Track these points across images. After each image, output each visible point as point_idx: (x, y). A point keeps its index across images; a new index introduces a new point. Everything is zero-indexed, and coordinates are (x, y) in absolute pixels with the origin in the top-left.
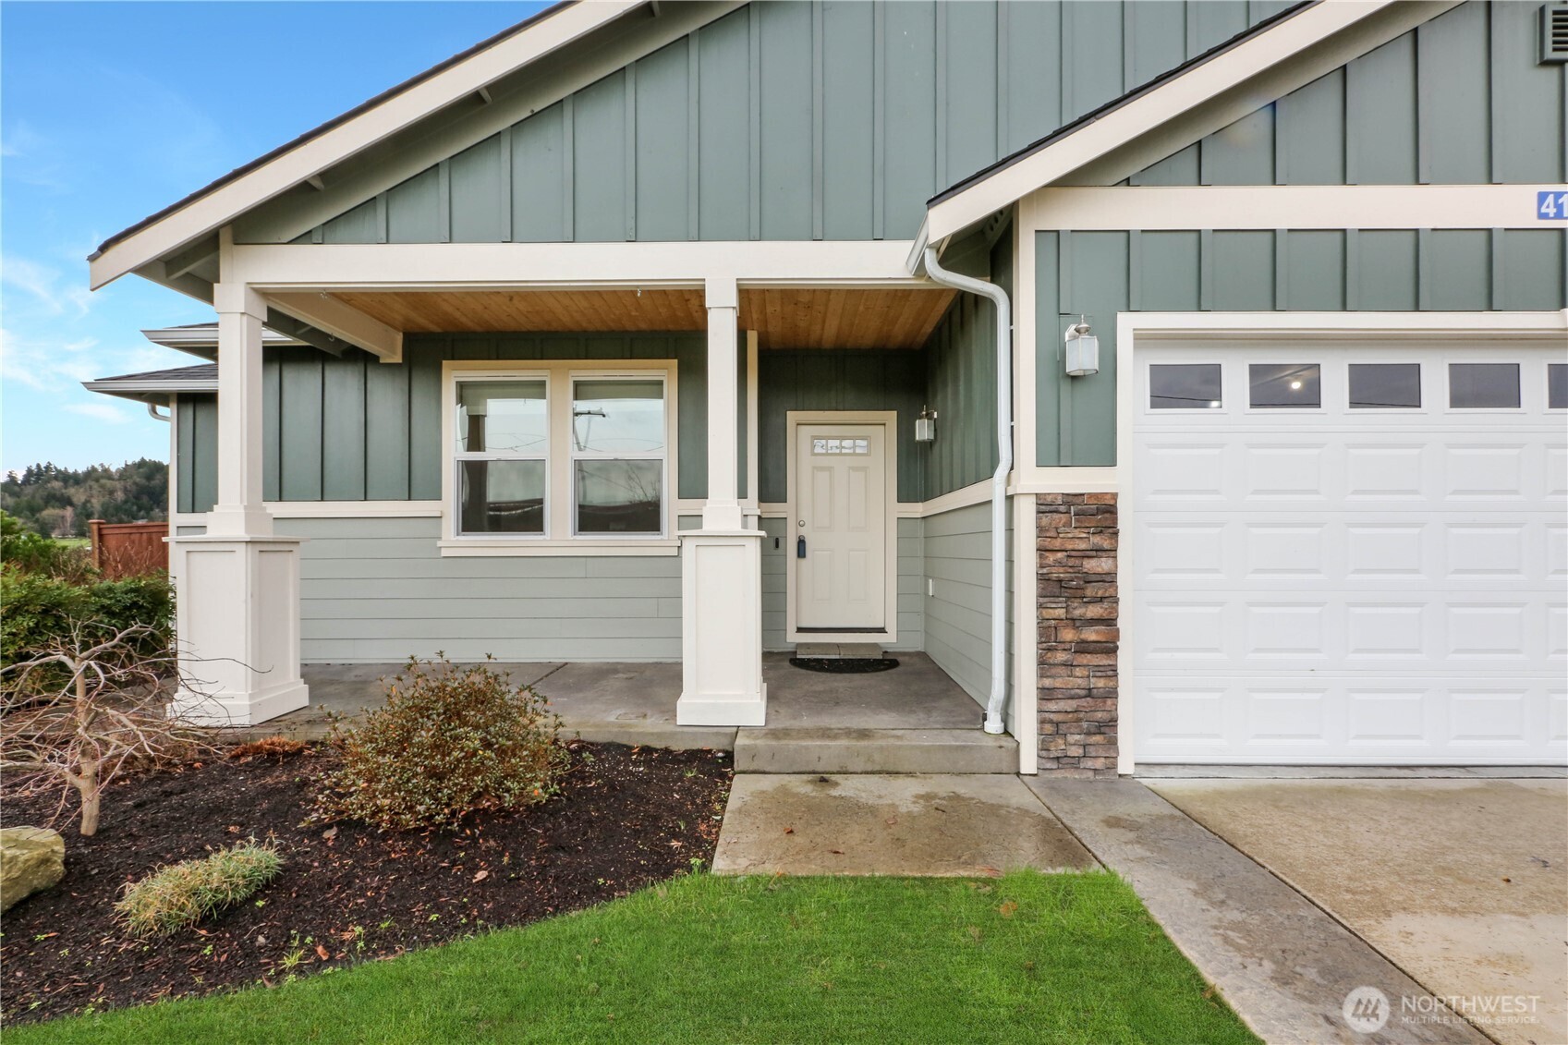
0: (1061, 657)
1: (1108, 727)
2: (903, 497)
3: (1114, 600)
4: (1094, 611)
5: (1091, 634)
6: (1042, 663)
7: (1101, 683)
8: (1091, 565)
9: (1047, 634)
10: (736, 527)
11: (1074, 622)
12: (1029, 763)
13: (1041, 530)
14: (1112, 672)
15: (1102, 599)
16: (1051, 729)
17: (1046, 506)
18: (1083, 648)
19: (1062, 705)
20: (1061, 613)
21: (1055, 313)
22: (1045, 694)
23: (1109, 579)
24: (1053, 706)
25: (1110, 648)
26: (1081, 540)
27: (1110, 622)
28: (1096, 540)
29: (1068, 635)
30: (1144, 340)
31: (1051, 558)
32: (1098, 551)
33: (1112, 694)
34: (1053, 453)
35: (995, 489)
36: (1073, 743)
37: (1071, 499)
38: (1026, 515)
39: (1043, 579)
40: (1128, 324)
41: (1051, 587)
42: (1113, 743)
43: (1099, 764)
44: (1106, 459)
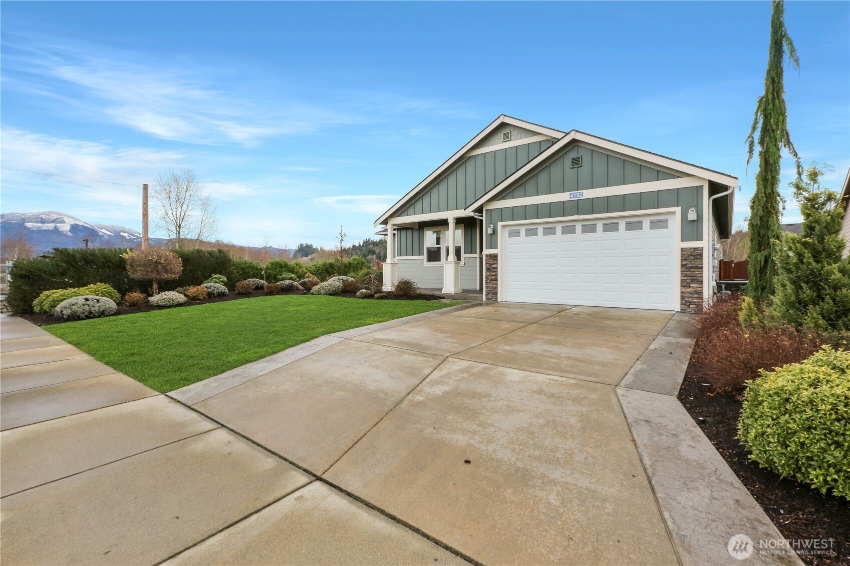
0: (489, 281)
1: (496, 293)
3: (497, 272)
4: (493, 274)
5: (493, 278)
6: (486, 282)
7: (494, 286)
8: (494, 266)
9: (487, 277)
11: (491, 275)
12: (484, 300)
13: (486, 260)
14: (497, 284)
15: (495, 272)
16: (487, 294)
17: (487, 256)
18: (492, 280)
19: (490, 289)
20: (489, 274)
22: (487, 287)
23: (496, 268)
24: (487, 289)
25: (496, 280)
26: (491, 261)
27: (496, 275)
28: (494, 261)
29: (490, 278)
30: (503, 226)
31: (487, 265)
32: (494, 263)
33: (497, 288)
34: (489, 247)
36: (491, 296)
37: (490, 254)
38: (484, 258)
40: (500, 224)
41: (488, 270)
42: (497, 296)
43: (494, 299)
44: (496, 247)
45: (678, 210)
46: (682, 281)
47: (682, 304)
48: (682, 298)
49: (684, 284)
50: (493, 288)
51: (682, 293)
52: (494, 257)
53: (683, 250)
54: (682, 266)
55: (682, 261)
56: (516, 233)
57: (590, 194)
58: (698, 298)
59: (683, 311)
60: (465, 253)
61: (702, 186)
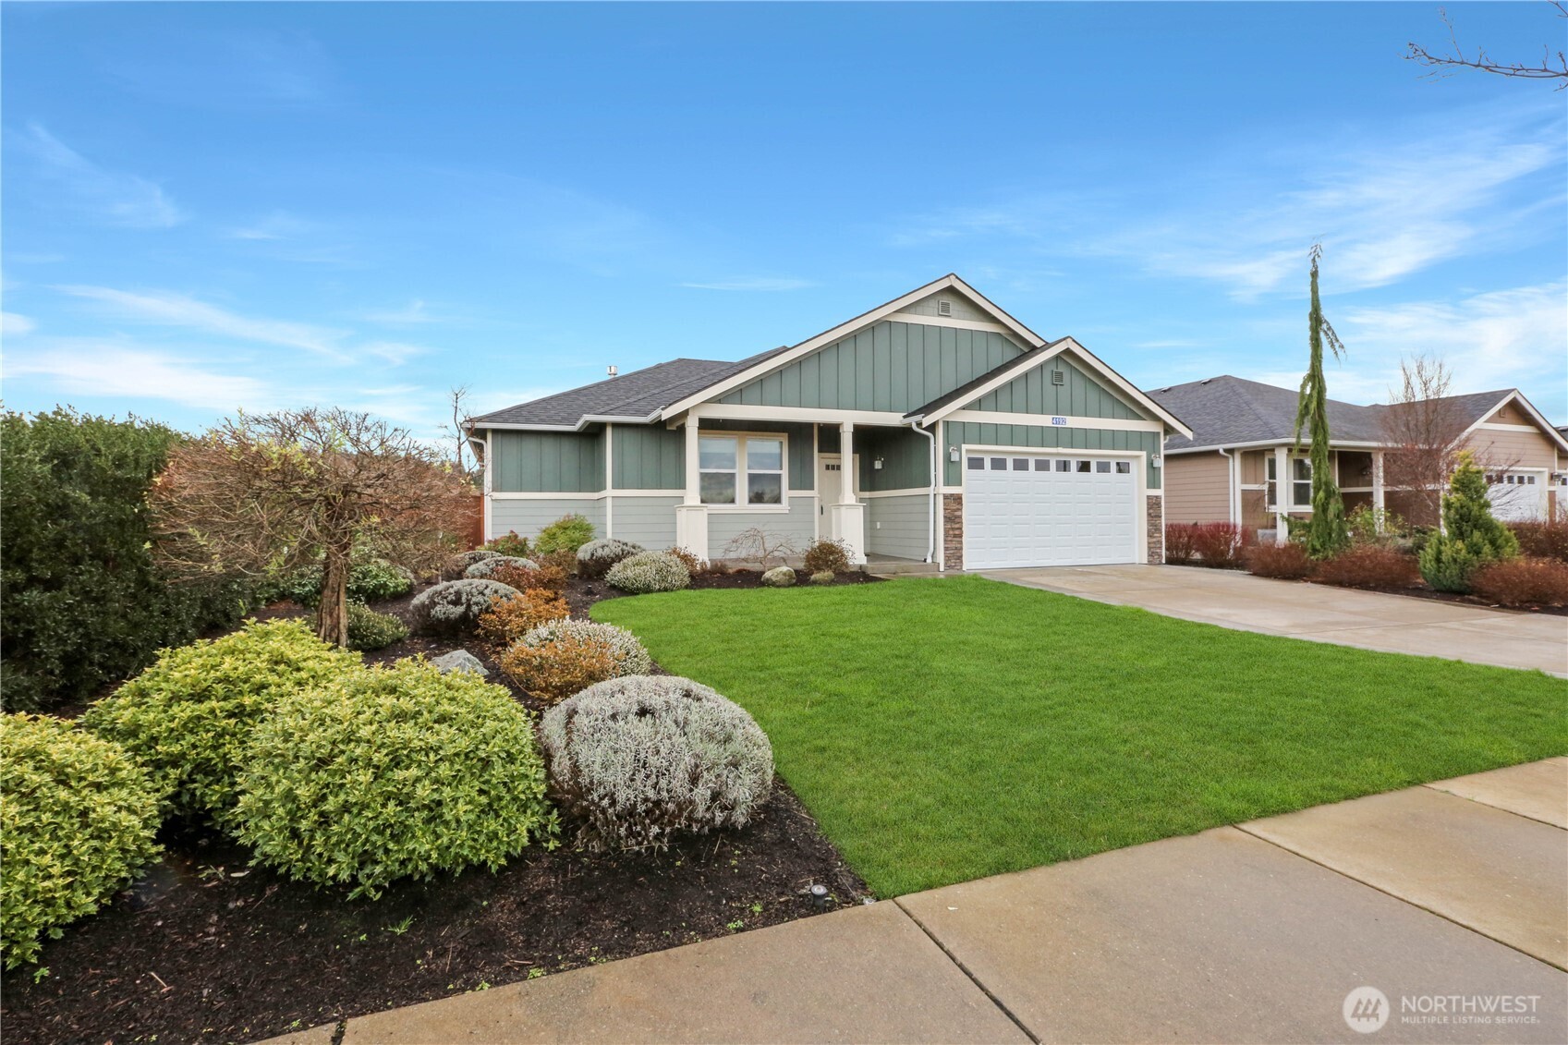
0: (950, 538)
1: (960, 557)
2: (862, 489)
3: (962, 522)
4: (957, 526)
5: (957, 532)
6: (945, 541)
7: (958, 545)
8: (956, 513)
9: (947, 531)
10: (854, 502)
11: (953, 529)
12: (942, 569)
13: (945, 504)
14: (961, 543)
15: (958, 522)
16: (947, 558)
17: (946, 497)
18: (955, 536)
19: (950, 552)
20: (949, 526)
21: (947, 443)
22: (946, 549)
23: (960, 517)
24: (948, 552)
25: (960, 536)
26: (954, 506)
27: (961, 529)
28: (957, 506)
29: (951, 532)
30: (968, 451)
31: (946, 511)
32: (957, 509)
33: (961, 549)
34: (947, 483)
35: (931, 491)
36: (952, 563)
37: (951, 495)
38: (940, 500)
39: (945, 517)
40: (965, 447)
41: (947, 520)
42: (962, 562)
43: (957, 568)
44: (959, 484)
45: (1144, 454)
46: (1149, 531)
47: (1149, 555)
48: (1149, 548)
49: (1150, 535)
50: (956, 548)
51: (1149, 543)
52: (958, 499)
53: (1149, 497)
54: (1149, 515)
55: (1148, 509)
56: (976, 464)
57: (1073, 422)
58: (1160, 548)
59: (1150, 563)
60: (791, 487)
61: (1159, 433)
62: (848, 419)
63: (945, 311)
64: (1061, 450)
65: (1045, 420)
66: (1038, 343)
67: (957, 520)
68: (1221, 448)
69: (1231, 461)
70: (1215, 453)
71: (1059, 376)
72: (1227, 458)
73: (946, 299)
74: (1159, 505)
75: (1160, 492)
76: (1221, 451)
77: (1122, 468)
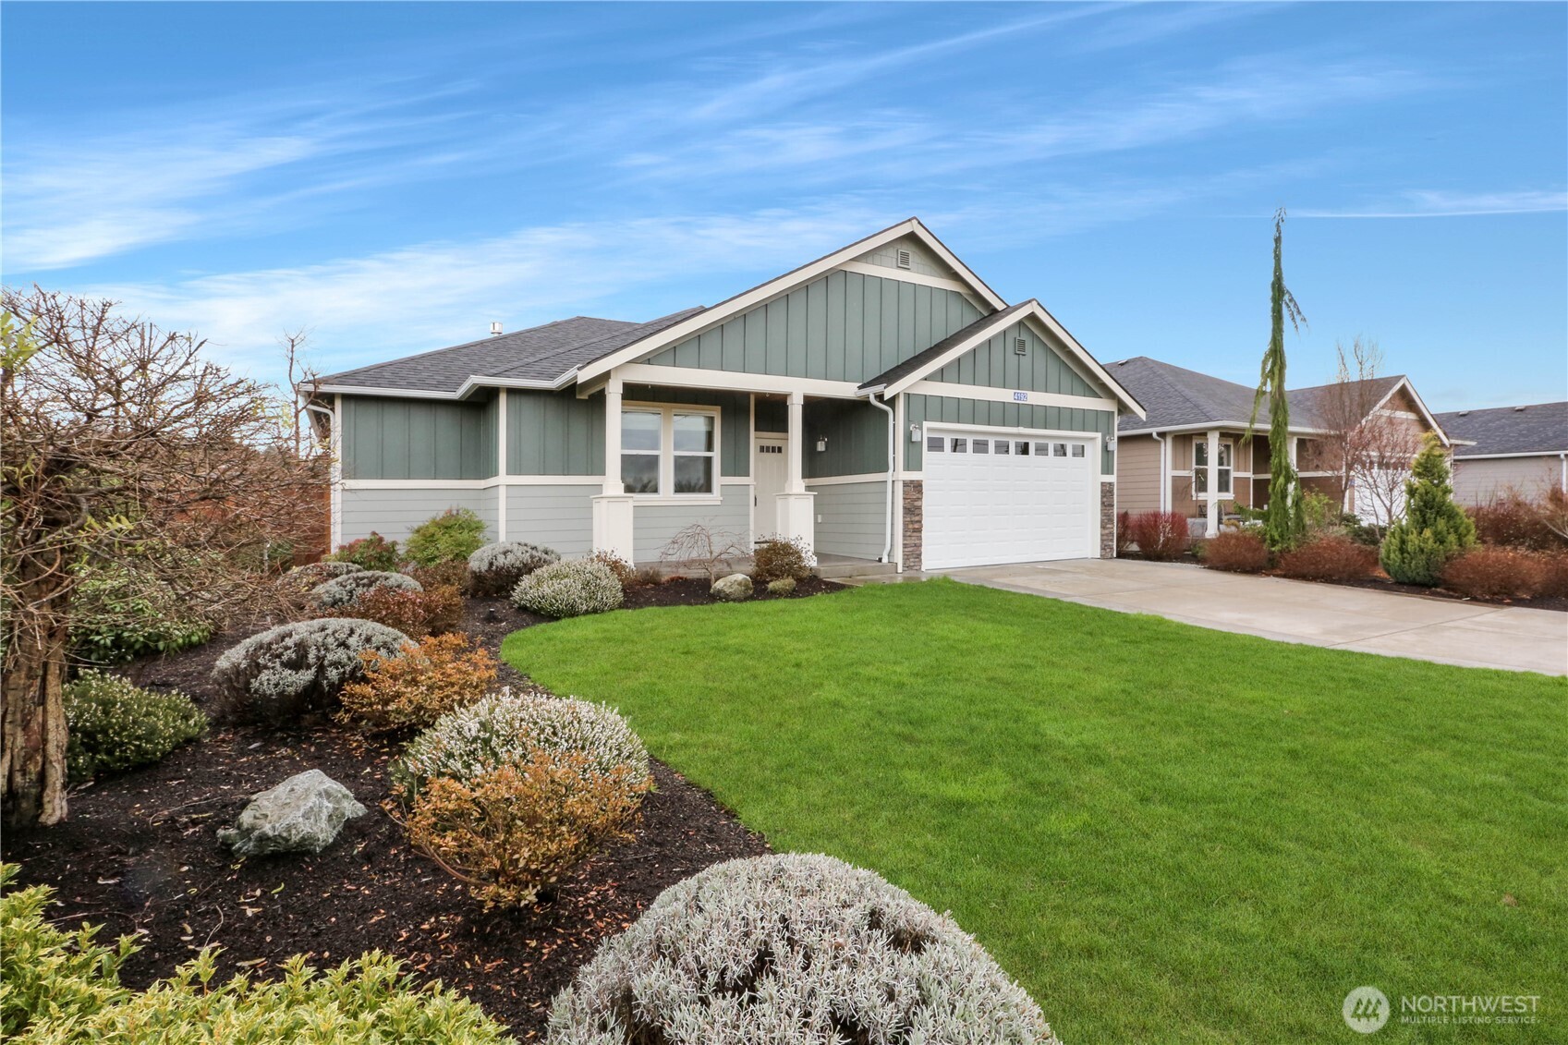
0: (909, 533)
1: (919, 556)
3: (921, 514)
4: (917, 518)
5: (916, 526)
6: (904, 536)
7: (918, 541)
8: (916, 503)
9: (905, 524)
10: (802, 491)
11: (912, 522)
12: (900, 570)
13: (904, 492)
14: (920, 538)
15: (918, 514)
16: (906, 557)
17: (906, 484)
18: (914, 530)
19: (909, 549)
20: (908, 519)
21: (908, 420)
22: (905, 546)
23: (920, 508)
24: (906, 550)
25: (919, 530)
26: (914, 495)
27: (920, 522)
28: (917, 495)
29: (910, 526)
30: (929, 430)
31: (905, 501)
32: (918, 499)
33: (921, 545)
34: (907, 467)
35: (888, 476)
36: (910, 562)
37: (911, 482)
38: (900, 488)
39: (905, 508)
40: (926, 425)
41: (906, 510)
42: (920, 561)
43: (916, 567)
44: (920, 469)
45: (1099, 435)
46: (1102, 521)
47: (1101, 549)
48: (1102, 540)
49: (1103, 527)
50: (915, 545)
51: (1102, 535)
52: (918, 487)
53: (1103, 484)
54: (1103, 503)
55: (1103, 497)
56: (936, 445)
57: (1036, 398)
58: (1112, 540)
59: (1103, 557)
60: (723, 474)
61: (1113, 412)
62: (797, 389)
63: (904, 262)
64: (1022, 430)
65: (1005, 395)
66: (999, 306)
67: (917, 512)
68: (1154, 431)
69: (1163, 445)
70: (1149, 436)
71: (1022, 343)
72: (1159, 442)
73: (907, 248)
74: (1111, 492)
75: (1112, 478)
76: (1155, 435)
77: (1080, 452)
